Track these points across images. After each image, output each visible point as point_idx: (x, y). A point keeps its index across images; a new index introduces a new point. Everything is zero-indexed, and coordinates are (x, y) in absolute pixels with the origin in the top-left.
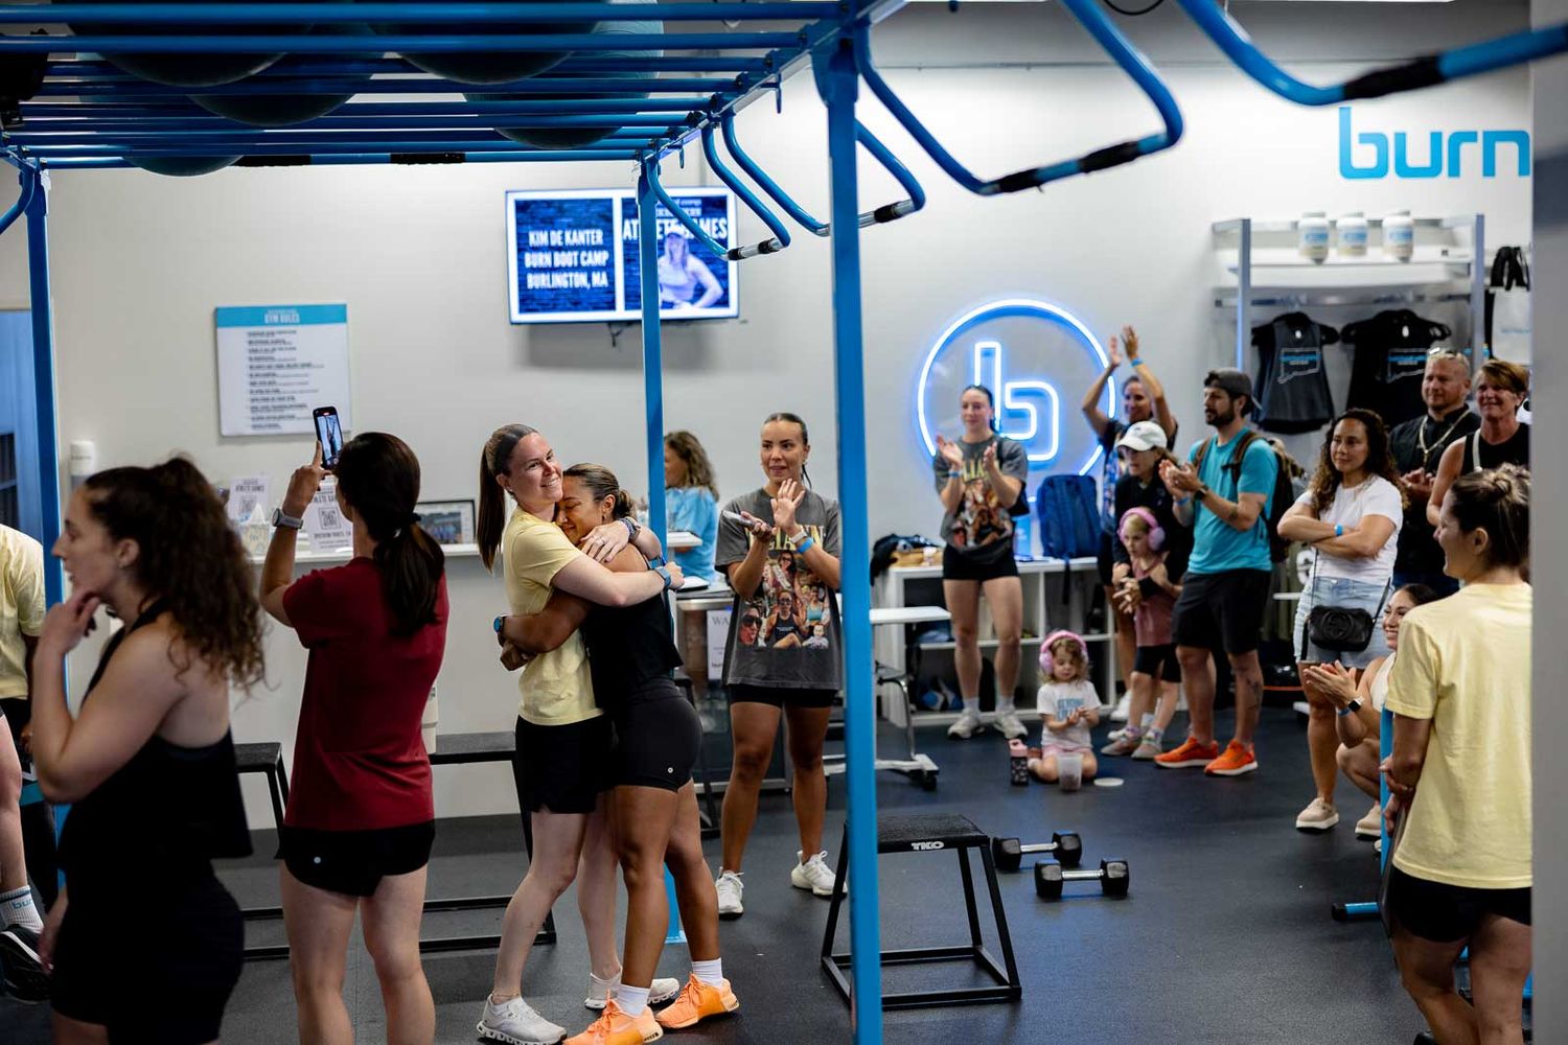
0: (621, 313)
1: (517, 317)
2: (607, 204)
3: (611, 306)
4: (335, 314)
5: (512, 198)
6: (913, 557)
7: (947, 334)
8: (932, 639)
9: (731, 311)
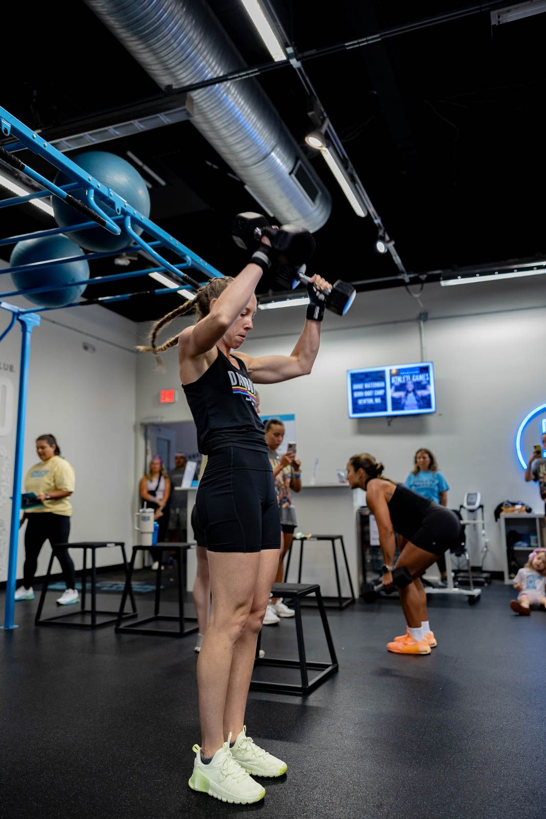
0: (390, 412)
1: (352, 415)
2: (383, 372)
3: (385, 409)
4: (291, 417)
5: (349, 373)
6: (511, 509)
7: (529, 416)
8: (520, 546)
9: (433, 409)
